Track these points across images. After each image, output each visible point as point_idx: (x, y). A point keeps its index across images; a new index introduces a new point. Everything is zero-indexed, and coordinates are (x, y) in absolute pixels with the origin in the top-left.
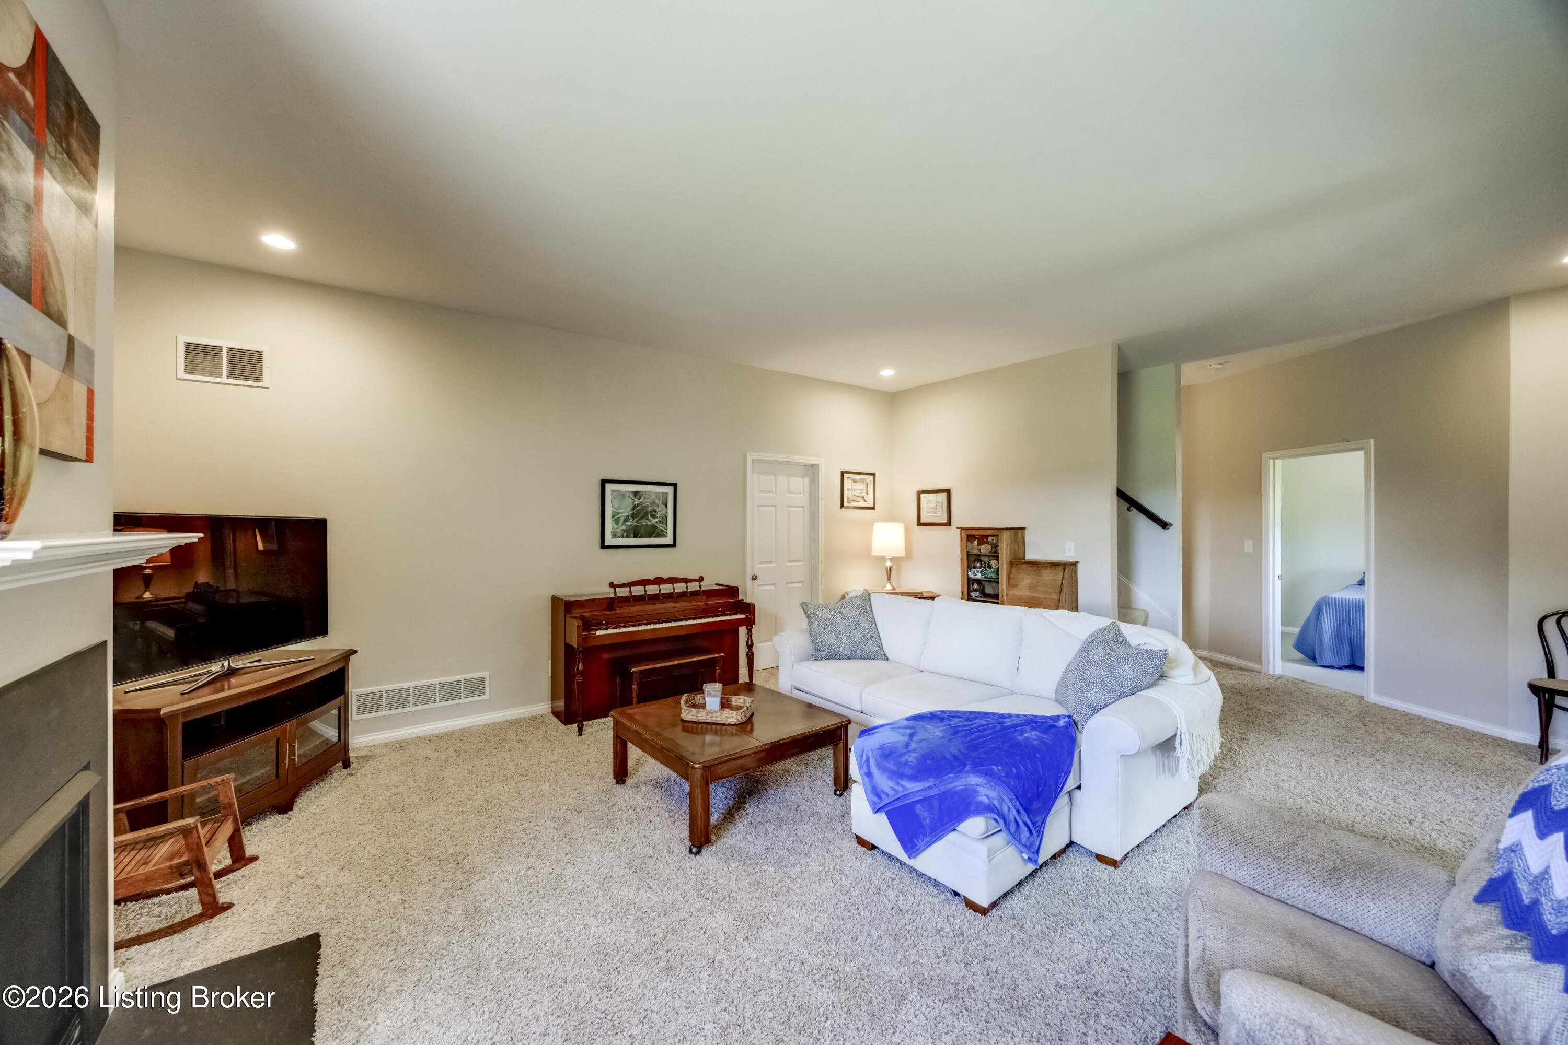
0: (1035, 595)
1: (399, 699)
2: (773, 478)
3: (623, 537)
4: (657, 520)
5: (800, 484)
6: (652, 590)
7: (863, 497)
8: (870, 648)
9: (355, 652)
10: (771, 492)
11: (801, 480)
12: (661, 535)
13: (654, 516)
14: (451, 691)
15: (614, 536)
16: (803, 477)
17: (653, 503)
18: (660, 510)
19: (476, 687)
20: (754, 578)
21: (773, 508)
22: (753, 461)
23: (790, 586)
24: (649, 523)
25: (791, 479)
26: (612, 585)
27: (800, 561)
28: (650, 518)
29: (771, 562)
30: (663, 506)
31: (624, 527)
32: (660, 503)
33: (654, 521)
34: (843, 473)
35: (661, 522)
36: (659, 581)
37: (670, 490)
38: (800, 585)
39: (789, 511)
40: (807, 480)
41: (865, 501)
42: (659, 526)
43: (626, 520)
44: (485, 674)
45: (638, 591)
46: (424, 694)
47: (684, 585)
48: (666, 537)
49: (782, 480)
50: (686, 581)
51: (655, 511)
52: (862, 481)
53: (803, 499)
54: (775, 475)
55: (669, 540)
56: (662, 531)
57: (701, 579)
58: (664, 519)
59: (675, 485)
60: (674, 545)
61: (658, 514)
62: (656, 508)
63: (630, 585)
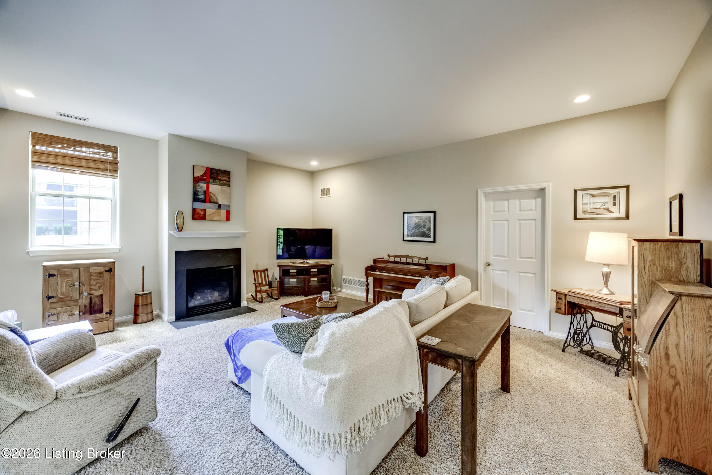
2: (506, 202)
3: (411, 236)
4: (426, 229)
5: (532, 204)
6: (403, 260)
7: (608, 209)
10: (505, 211)
11: (533, 201)
12: (429, 236)
13: (424, 228)
14: (360, 283)
15: (408, 236)
16: (535, 198)
17: (424, 222)
18: (427, 225)
20: (488, 265)
21: (506, 222)
22: (485, 194)
23: (521, 274)
24: (423, 231)
25: (521, 201)
27: (530, 258)
28: (423, 228)
29: (504, 256)
30: (429, 223)
31: (412, 232)
32: (427, 221)
34: (576, 192)
35: (428, 230)
37: (432, 215)
38: (532, 275)
39: (521, 223)
40: (539, 200)
41: (611, 212)
42: (427, 232)
43: (413, 229)
45: (398, 260)
47: (418, 260)
48: (430, 237)
49: (515, 203)
51: (425, 225)
52: (608, 195)
53: (537, 214)
54: (508, 200)
55: (432, 239)
56: (428, 234)
58: (429, 229)
59: (434, 212)
60: (434, 241)
61: (427, 227)
62: (425, 224)
63: (395, 257)
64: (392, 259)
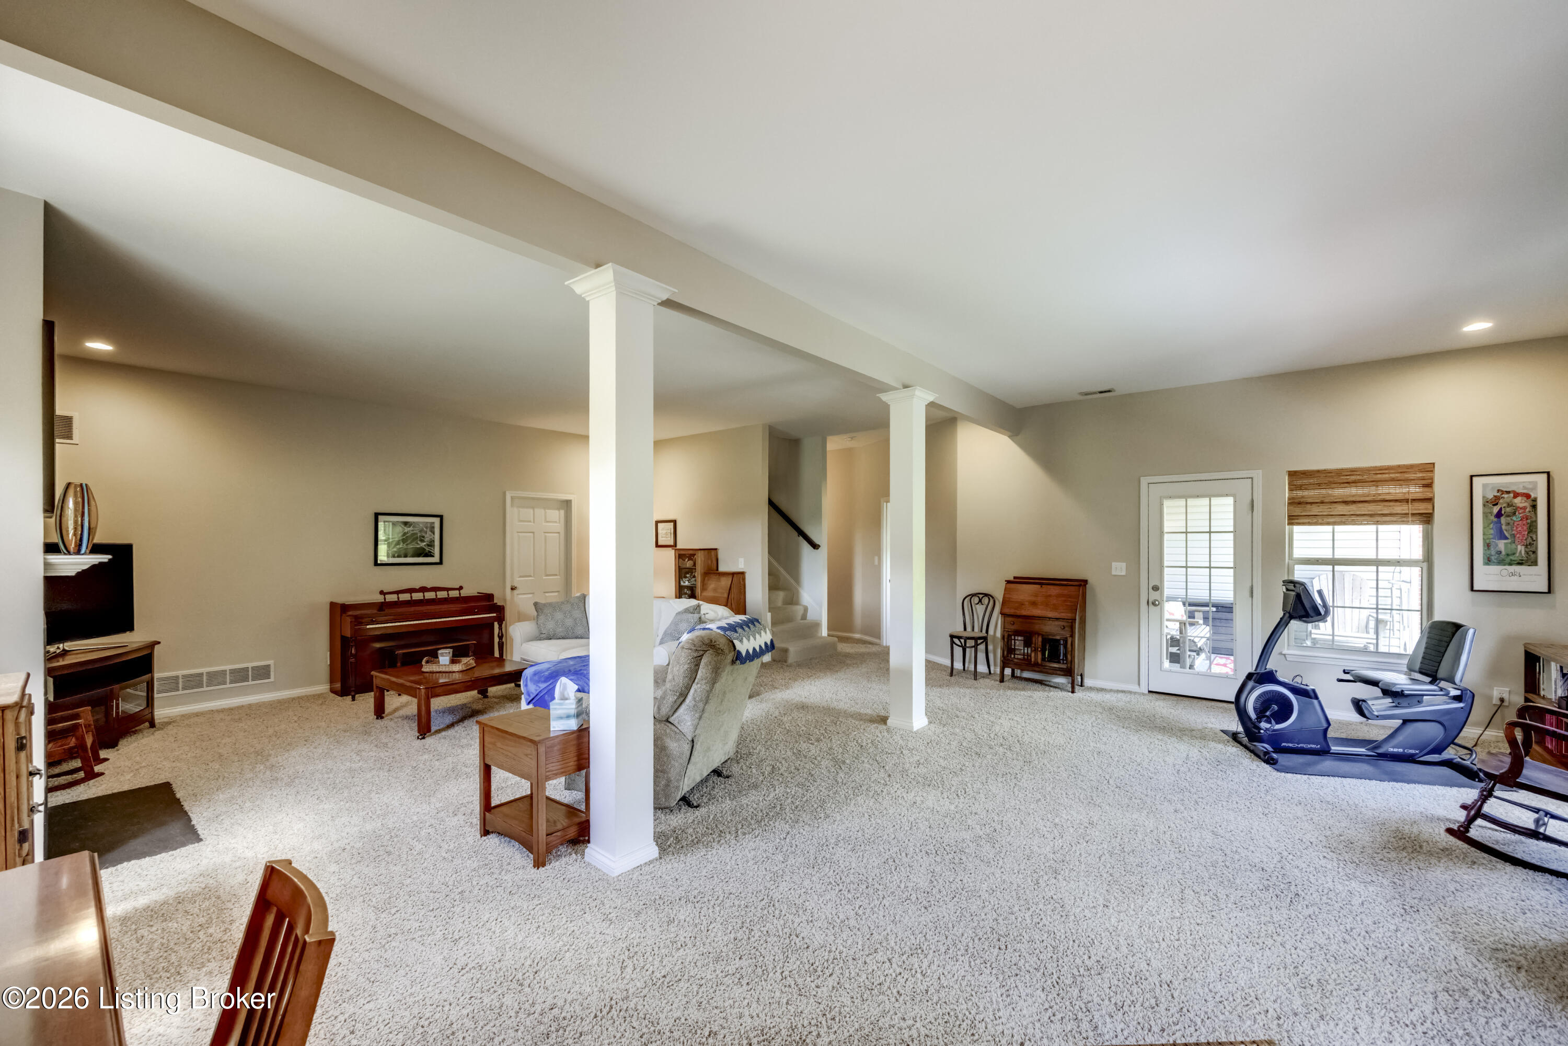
0: (717, 595)
1: (194, 682)
2: (531, 511)
3: (394, 557)
4: (425, 543)
5: (556, 515)
6: (417, 596)
8: (580, 630)
9: (159, 643)
10: (530, 521)
11: (557, 512)
12: (430, 555)
13: (422, 541)
14: (240, 676)
15: (387, 556)
16: (559, 509)
17: (421, 531)
18: (428, 537)
19: (263, 673)
20: (513, 589)
21: (532, 534)
22: (512, 498)
23: (547, 594)
24: (418, 546)
25: (548, 511)
26: (382, 593)
27: (556, 575)
28: (419, 542)
29: (530, 576)
30: (430, 533)
31: (395, 549)
32: (428, 531)
33: (423, 544)
35: (429, 545)
36: (423, 589)
37: (437, 521)
38: (556, 594)
39: (546, 536)
40: (562, 512)
42: (427, 548)
43: (398, 543)
44: (271, 662)
45: (405, 597)
46: (216, 678)
47: (445, 593)
48: (433, 556)
49: (540, 512)
50: (448, 589)
51: (424, 537)
53: (559, 527)
54: (533, 508)
55: (436, 559)
56: (430, 552)
57: (461, 588)
58: (431, 544)
59: (441, 517)
60: (441, 563)
61: (426, 540)
62: (424, 534)
63: (398, 592)
64: (392, 598)
